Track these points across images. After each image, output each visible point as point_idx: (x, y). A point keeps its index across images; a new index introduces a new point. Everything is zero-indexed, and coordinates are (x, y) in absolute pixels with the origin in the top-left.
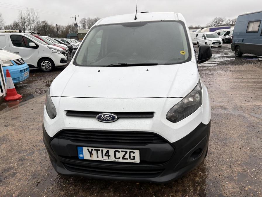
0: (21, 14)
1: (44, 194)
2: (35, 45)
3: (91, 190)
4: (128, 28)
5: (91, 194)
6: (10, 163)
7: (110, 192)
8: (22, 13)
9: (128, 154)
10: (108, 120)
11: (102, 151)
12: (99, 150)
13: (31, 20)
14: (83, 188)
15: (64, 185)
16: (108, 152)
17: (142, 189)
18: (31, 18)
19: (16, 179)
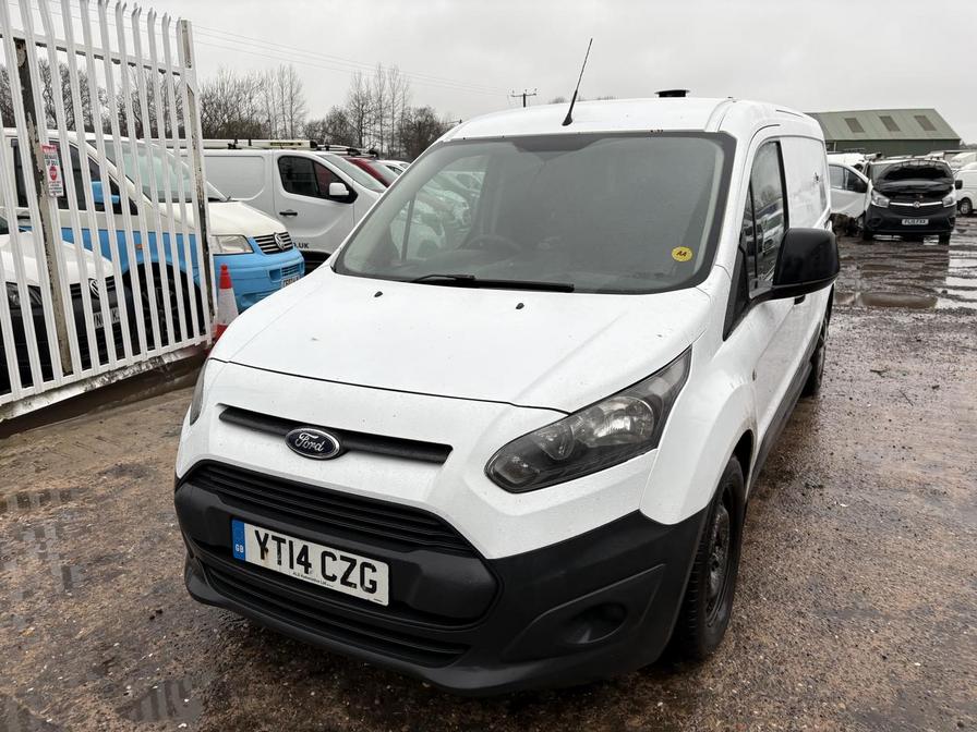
0: (358, 85)
1: (154, 647)
2: (347, 193)
3: (282, 668)
4: (531, 154)
5: (274, 679)
6: (120, 542)
7: (329, 688)
8: (363, 84)
9: (357, 570)
10: (312, 451)
11: (291, 543)
12: (284, 541)
13: (384, 105)
14: (262, 656)
15: (218, 636)
16: (305, 551)
17: (427, 706)
18: (387, 97)
19: (111, 587)
